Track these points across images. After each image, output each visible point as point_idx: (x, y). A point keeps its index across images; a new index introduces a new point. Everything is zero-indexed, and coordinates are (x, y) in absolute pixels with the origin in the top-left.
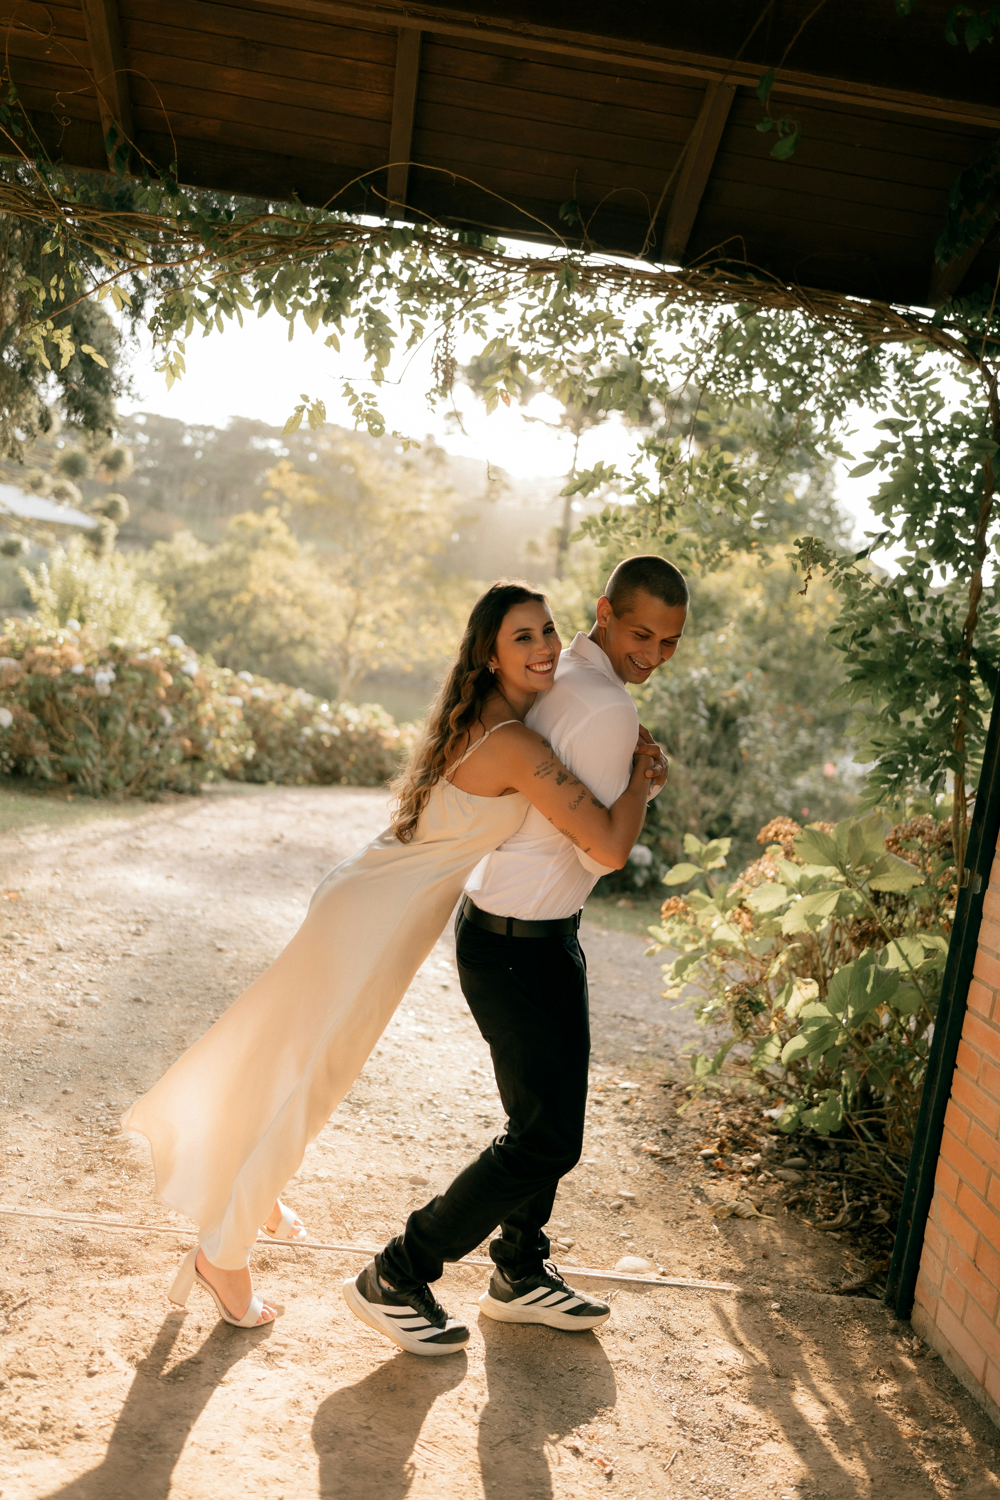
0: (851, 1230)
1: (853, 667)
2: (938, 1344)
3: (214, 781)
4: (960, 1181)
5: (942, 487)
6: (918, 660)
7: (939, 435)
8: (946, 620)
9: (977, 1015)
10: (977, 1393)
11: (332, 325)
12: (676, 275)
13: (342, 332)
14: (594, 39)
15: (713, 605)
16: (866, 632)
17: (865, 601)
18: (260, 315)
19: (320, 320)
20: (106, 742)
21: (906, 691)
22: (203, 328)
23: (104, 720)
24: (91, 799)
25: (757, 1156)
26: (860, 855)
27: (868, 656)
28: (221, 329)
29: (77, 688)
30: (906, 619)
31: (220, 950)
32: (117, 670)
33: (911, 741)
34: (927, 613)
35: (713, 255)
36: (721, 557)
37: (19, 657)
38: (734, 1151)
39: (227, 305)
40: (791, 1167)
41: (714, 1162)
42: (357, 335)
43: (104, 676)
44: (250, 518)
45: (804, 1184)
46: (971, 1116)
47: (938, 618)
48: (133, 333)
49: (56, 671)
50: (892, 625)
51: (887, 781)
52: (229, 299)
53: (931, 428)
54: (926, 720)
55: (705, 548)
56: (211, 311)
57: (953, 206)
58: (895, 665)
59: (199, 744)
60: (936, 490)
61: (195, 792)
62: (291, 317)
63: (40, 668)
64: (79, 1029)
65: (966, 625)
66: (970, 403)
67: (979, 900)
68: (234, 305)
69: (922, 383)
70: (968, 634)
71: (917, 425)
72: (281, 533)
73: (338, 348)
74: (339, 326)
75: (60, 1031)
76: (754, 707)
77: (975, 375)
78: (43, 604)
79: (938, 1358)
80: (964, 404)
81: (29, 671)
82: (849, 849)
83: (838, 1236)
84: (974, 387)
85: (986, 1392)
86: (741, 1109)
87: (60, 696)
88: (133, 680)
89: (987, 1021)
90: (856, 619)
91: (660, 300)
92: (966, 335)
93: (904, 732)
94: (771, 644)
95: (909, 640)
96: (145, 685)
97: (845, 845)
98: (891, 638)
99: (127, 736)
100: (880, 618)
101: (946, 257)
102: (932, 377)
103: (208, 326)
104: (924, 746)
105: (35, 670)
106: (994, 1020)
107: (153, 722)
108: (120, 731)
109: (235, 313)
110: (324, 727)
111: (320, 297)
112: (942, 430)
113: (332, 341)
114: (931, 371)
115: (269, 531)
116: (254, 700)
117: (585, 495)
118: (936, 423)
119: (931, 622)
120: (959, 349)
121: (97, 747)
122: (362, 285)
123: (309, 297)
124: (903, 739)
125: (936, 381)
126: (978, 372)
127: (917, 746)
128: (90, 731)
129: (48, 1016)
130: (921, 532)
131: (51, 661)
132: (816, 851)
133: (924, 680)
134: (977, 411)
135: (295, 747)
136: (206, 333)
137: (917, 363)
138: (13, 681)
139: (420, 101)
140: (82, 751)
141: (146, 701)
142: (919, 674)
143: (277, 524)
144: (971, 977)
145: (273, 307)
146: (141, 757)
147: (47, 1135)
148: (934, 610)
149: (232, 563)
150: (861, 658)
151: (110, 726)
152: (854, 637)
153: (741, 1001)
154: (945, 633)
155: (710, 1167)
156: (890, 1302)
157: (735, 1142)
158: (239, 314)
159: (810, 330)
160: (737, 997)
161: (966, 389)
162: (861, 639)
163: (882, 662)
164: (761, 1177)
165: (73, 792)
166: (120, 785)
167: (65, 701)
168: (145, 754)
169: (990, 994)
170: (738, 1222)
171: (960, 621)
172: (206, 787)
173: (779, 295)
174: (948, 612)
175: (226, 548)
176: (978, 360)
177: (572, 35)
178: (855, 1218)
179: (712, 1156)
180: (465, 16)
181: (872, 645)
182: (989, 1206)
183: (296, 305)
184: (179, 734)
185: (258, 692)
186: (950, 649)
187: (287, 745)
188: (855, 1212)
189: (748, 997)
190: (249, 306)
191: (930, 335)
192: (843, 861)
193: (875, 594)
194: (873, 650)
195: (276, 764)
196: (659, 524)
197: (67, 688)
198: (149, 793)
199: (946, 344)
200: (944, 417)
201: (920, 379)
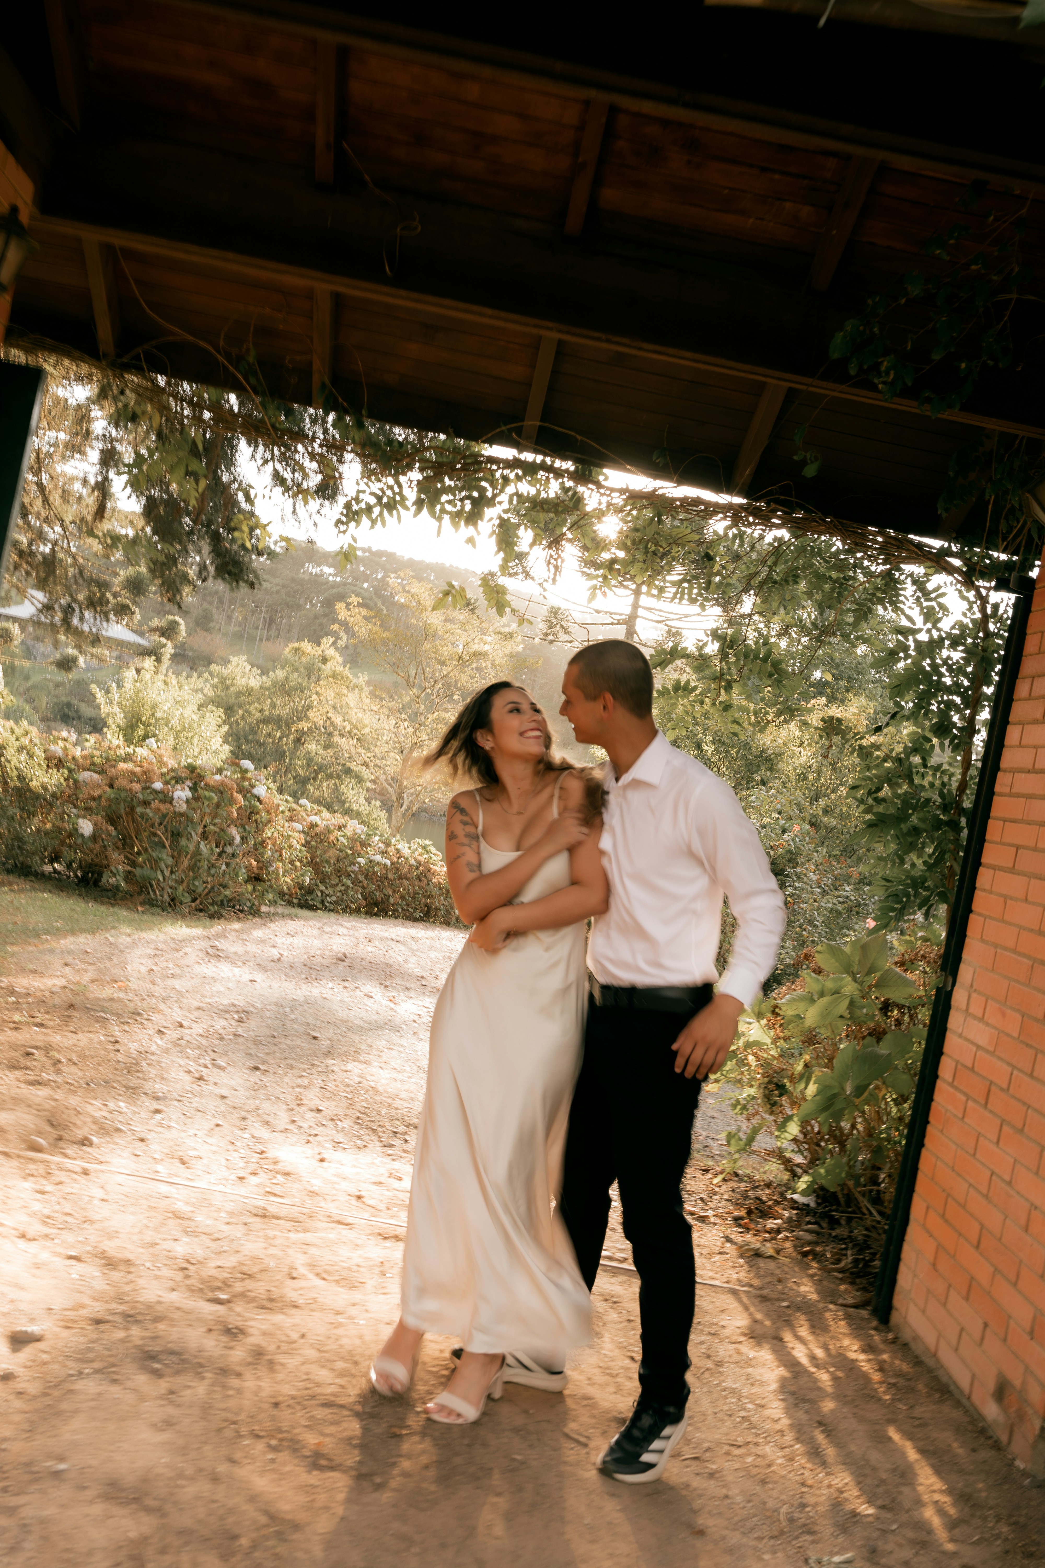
0: (852, 1273)
1: (868, 817)
2: (906, 1335)
3: (273, 903)
4: (928, 1208)
5: (944, 679)
6: (921, 815)
7: (942, 640)
8: (944, 784)
9: (945, 1081)
10: (930, 1362)
11: (471, 528)
12: (741, 506)
13: (479, 533)
14: (687, 354)
15: (768, 760)
16: (879, 789)
17: (877, 766)
18: (416, 515)
19: (462, 522)
20: (177, 856)
21: (910, 839)
22: (370, 523)
23: (176, 835)
24: (158, 910)
25: (779, 1221)
26: (868, 966)
27: (881, 809)
28: (384, 524)
29: (155, 804)
30: (911, 781)
31: (315, 1038)
32: (193, 789)
33: (913, 879)
34: (929, 778)
35: (770, 493)
36: (769, 722)
37: (102, 772)
38: (761, 1217)
39: (391, 506)
40: (807, 1231)
41: (742, 1222)
42: (491, 535)
43: (182, 794)
44: (307, 646)
45: (817, 1243)
46: (938, 1158)
47: (938, 783)
48: (294, 512)
49: (137, 787)
50: (900, 786)
51: (893, 909)
52: (392, 502)
53: (935, 634)
54: (925, 863)
55: (756, 713)
56: (376, 510)
57: (951, 474)
58: (901, 817)
59: (264, 865)
60: (939, 682)
61: (255, 912)
62: (440, 519)
63: (122, 782)
64: (216, 1084)
65: (958, 789)
66: (969, 614)
67: (949, 994)
68: (395, 508)
69: (933, 595)
70: (960, 796)
71: (924, 632)
72: (336, 662)
73: (474, 545)
74: (476, 529)
75: (201, 1083)
76: (801, 860)
77: (971, 595)
78: (110, 721)
79: (906, 1345)
80: (964, 615)
81: (111, 786)
82: (859, 961)
83: (840, 1275)
84: (971, 604)
85: (938, 1361)
86: (768, 1191)
87: (139, 810)
88: (209, 799)
89: (951, 1085)
90: (870, 779)
91: (727, 523)
92: (965, 564)
93: (906, 871)
94: (822, 802)
95: (913, 798)
96: (218, 805)
97: (857, 958)
98: (898, 796)
99: (198, 852)
100: (890, 779)
101: (946, 510)
102: (940, 592)
103: (374, 522)
104: (923, 883)
105: (116, 783)
106: (955, 1083)
107: (222, 841)
108: (192, 847)
109: (395, 512)
110: (378, 858)
111: (463, 506)
112: (944, 635)
113: (471, 541)
114: (939, 587)
115: (325, 660)
116: (313, 826)
117: (663, 669)
118: (939, 630)
119: (932, 785)
120: (960, 575)
121: (170, 861)
122: (497, 500)
123: (455, 506)
124: (907, 877)
125: (943, 595)
126: (973, 593)
127: (917, 883)
128: (164, 847)
129: (190, 1072)
130: (926, 714)
131: (132, 776)
132: (833, 960)
133: (926, 831)
134: (973, 621)
135: (348, 876)
136: (372, 527)
137: (929, 580)
138: (96, 794)
139: (555, 372)
140: (155, 864)
141: (217, 821)
142: (922, 826)
143: (331, 652)
144: (942, 1053)
145: (425, 510)
146: (209, 875)
147: (215, 1148)
148: (934, 775)
149: (284, 689)
150: (875, 810)
151: (183, 842)
152: (870, 793)
153: (770, 1082)
154: (942, 795)
155: (739, 1226)
156: (875, 1312)
157: (761, 1211)
158: (398, 513)
159: (844, 550)
160: (766, 1080)
161: (965, 605)
162: (875, 795)
163: (891, 815)
164: (781, 1236)
165: (143, 904)
166: (187, 899)
167: (142, 816)
168: (213, 871)
169: (954, 1064)
170: (760, 1259)
171: (955, 785)
172: (264, 909)
173: (820, 525)
174: (946, 779)
175: (280, 674)
176: (973, 583)
177: (672, 351)
178: (856, 1266)
179: (741, 1218)
180: (597, 334)
181: (884, 800)
182: (946, 1221)
183: (443, 511)
184: (247, 854)
185: (315, 819)
186: (945, 808)
187: (340, 873)
188: (856, 1261)
189: (775, 1080)
190: (406, 508)
191: (937, 562)
192: (855, 971)
193: (885, 760)
194: (884, 805)
195: (330, 891)
196: (719, 695)
197: (146, 803)
198: (213, 909)
199: (950, 570)
200: (946, 625)
201: (932, 592)
